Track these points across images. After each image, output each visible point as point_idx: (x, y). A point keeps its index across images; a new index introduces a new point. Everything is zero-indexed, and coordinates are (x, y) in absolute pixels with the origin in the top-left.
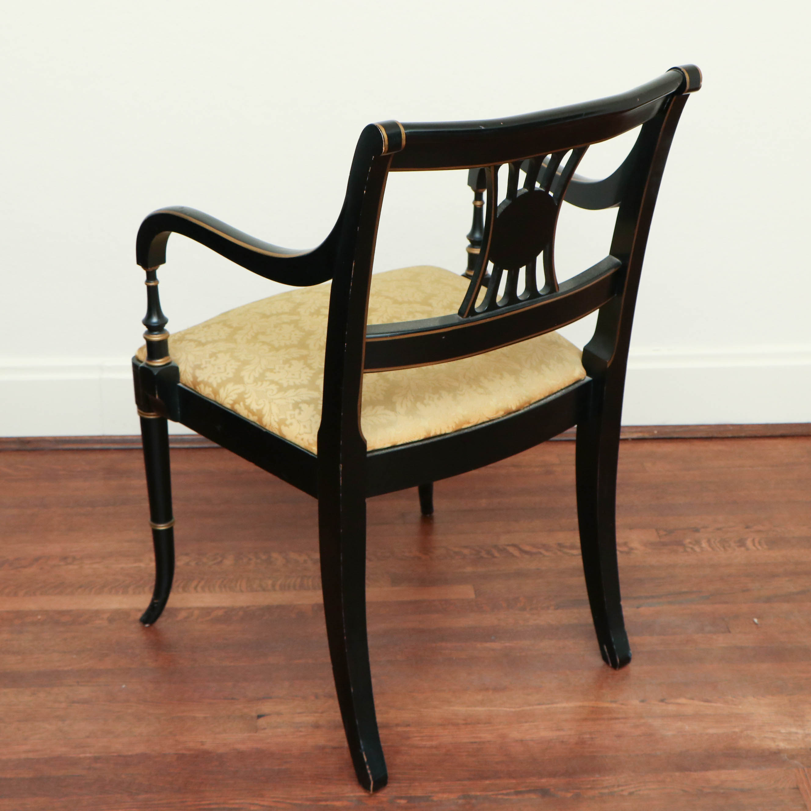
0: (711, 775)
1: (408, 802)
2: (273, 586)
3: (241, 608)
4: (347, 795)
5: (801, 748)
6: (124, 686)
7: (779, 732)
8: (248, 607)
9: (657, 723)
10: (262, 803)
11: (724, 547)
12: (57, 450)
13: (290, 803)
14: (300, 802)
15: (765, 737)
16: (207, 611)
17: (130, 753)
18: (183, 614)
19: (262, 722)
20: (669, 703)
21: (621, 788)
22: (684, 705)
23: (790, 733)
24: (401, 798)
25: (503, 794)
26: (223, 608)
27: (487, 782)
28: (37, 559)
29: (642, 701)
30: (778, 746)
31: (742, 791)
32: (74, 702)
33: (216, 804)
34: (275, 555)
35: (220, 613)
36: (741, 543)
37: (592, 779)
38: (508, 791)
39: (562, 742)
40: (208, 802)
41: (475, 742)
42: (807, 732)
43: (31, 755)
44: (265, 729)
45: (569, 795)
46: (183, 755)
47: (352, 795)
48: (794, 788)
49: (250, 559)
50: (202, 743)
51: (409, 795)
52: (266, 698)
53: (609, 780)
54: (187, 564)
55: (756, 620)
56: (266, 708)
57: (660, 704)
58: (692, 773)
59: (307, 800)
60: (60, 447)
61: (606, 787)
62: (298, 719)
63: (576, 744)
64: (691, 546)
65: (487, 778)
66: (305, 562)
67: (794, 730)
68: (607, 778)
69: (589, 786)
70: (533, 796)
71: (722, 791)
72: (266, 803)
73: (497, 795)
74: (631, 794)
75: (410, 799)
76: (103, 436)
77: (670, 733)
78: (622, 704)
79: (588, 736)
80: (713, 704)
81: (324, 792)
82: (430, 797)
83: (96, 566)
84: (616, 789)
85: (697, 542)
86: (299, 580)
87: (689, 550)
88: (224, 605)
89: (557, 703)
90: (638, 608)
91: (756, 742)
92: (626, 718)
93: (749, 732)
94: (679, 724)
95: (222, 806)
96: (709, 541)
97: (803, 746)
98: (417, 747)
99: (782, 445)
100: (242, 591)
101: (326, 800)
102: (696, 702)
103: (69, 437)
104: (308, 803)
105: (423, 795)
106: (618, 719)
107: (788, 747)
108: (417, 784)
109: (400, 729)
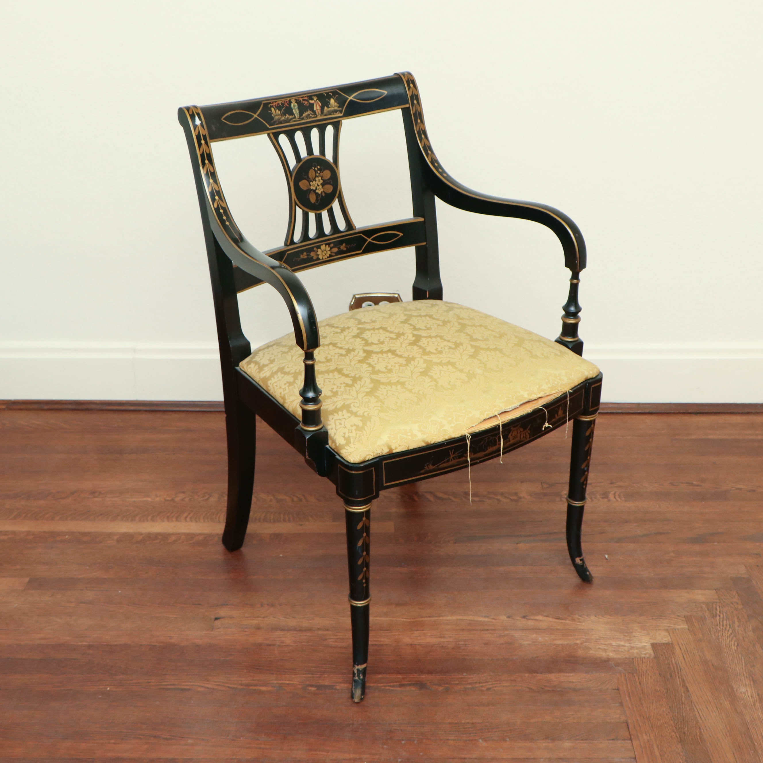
0: (552, 676)
1: (317, 690)
4: (271, 682)
5: (626, 658)
6: (120, 592)
7: (611, 645)
9: (517, 634)
10: (207, 686)
12: (102, 410)
13: (229, 687)
14: (235, 686)
15: (599, 648)
16: (190, 536)
17: (116, 643)
18: (173, 538)
19: (218, 622)
20: (529, 619)
21: (481, 685)
22: (540, 621)
23: (619, 646)
24: (312, 686)
25: (390, 686)
26: (204, 534)
27: (380, 676)
28: (73, 493)
29: (509, 617)
30: (608, 655)
31: (575, 690)
32: (81, 603)
33: (173, 685)
35: (201, 538)
36: (605, 495)
37: (460, 676)
38: (395, 684)
39: (442, 646)
40: (166, 683)
41: (376, 645)
42: (632, 645)
43: (42, 642)
44: (218, 628)
45: (441, 689)
46: (155, 646)
47: (275, 682)
48: (615, 689)
50: (171, 638)
51: (318, 684)
52: (224, 605)
53: (474, 677)
54: (183, 500)
55: (607, 556)
56: (223, 612)
57: (523, 619)
58: (538, 675)
59: (242, 685)
60: (105, 407)
61: (470, 684)
62: (245, 622)
63: (453, 649)
64: (566, 497)
65: (380, 673)
66: (271, 500)
67: (622, 643)
68: (472, 676)
69: (457, 682)
70: (413, 689)
71: (559, 689)
72: (209, 686)
73: (385, 686)
74: (488, 689)
75: (319, 687)
76: (137, 401)
77: (526, 643)
78: (493, 619)
79: (462, 643)
80: (563, 621)
81: (255, 679)
82: (334, 686)
83: (115, 499)
84: (477, 685)
87: (564, 500)
88: (205, 532)
89: (442, 616)
90: (517, 544)
91: (592, 652)
92: (494, 630)
93: (587, 644)
94: (534, 636)
95: (177, 687)
97: (627, 656)
98: (332, 647)
99: (648, 420)
101: (255, 685)
102: (551, 619)
103: (111, 401)
104: (241, 687)
105: (329, 684)
106: (487, 630)
107: (615, 656)
108: (326, 676)
109: (320, 632)
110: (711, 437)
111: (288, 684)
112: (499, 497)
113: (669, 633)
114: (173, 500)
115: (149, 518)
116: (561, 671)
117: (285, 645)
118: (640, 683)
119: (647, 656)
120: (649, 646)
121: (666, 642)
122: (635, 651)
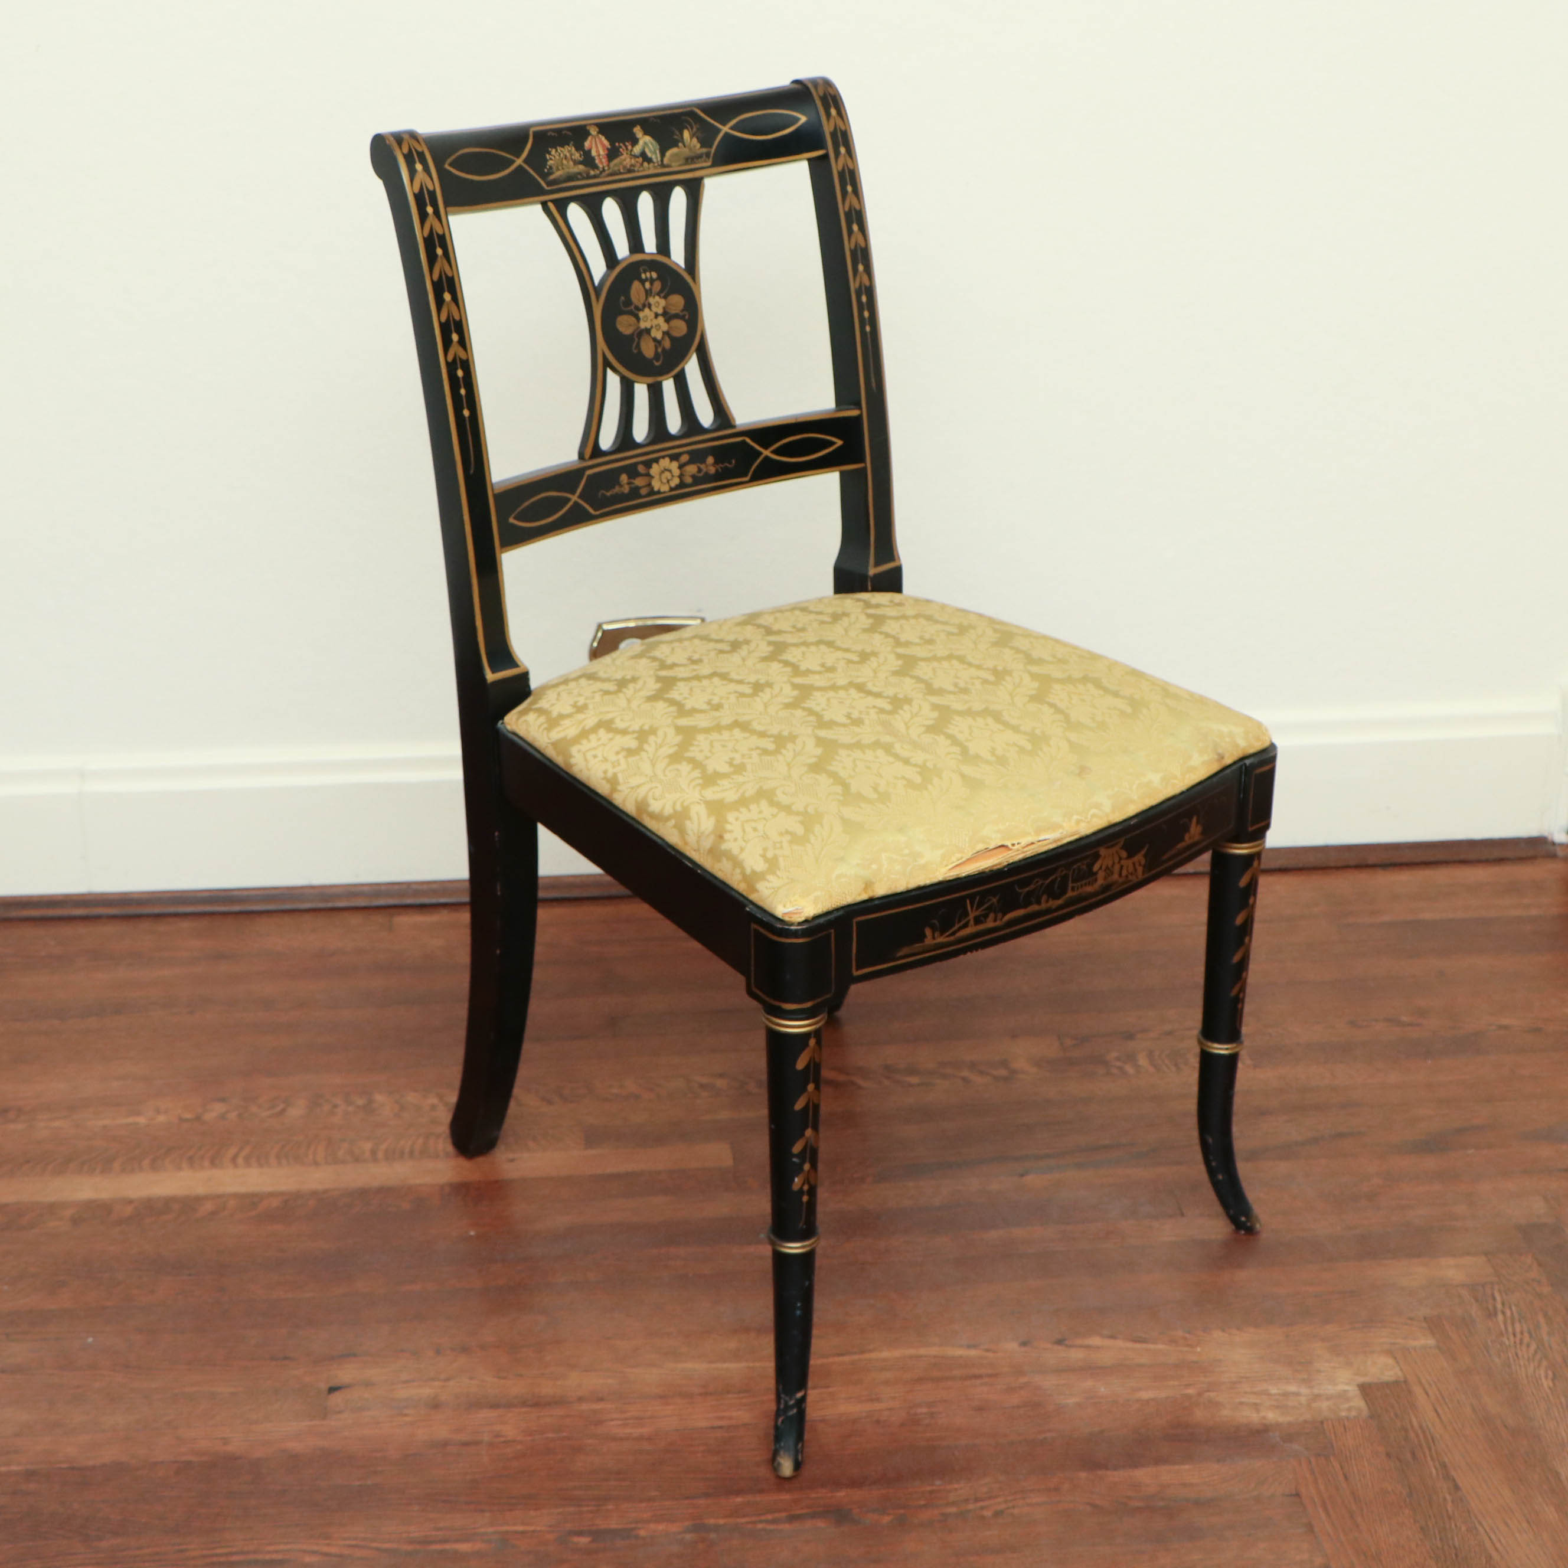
0: (1142, 1475)
1: (593, 1541)
2: (374, 1152)
3: (314, 1193)
4: (482, 1530)
5: (1305, 1422)
6: (90, 1340)
7: (1266, 1393)
8: (326, 1191)
9: (1049, 1382)
10: (326, 1549)
11: (1176, 1065)
13: (377, 1549)
14: (394, 1546)
15: (1241, 1403)
16: (250, 1200)
17: (91, 1463)
18: (209, 1206)
19: (337, 1398)
20: (1072, 1346)
21: (980, 1504)
22: (1098, 1348)
23: (1286, 1395)
24: (580, 1533)
25: (767, 1522)
26: (282, 1194)
27: (739, 1500)
29: (1024, 1344)
30: (1264, 1418)
31: (1198, 1503)
33: (242, 1553)
34: (379, 1098)
35: (275, 1203)
37: (929, 1488)
38: (777, 1515)
39: (878, 1422)
40: (227, 1550)
41: (722, 1427)
42: (1316, 1391)
44: (340, 1412)
45: (886, 1519)
46: (189, 1463)
47: (490, 1530)
48: (1291, 1495)
49: (336, 1106)
50: (225, 1441)
51: (594, 1528)
52: (349, 1355)
53: (960, 1489)
54: (223, 1117)
56: (345, 1373)
57: (1056, 1347)
58: (1109, 1473)
59: (411, 1542)
60: (14, 913)
61: (954, 1504)
62: (402, 1393)
63: (902, 1425)
64: (1118, 1064)
65: (739, 1492)
67: (1292, 1388)
68: (956, 1486)
69: (922, 1503)
70: (820, 1524)
71: (1161, 1504)
72: (333, 1550)
73: (754, 1523)
74: (997, 1514)
75: (597, 1534)
76: (90, 894)
77: (1071, 1401)
78: (988, 1350)
79: (924, 1410)
80: (1151, 1346)
81: (441, 1525)
82: (633, 1529)
83: (57, 1124)
84: (971, 1506)
85: (1131, 1058)
86: (421, 1141)
87: (1114, 1071)
88: (283, 1188)
89: (870, 1351)
90: (1022, 1175)
91: (1226, 1413)
92: (994, 1376)
93: (1212, 1394)
94: (1089, 1383)
95: (251, 1557)
96: (1150, 1055)
97: (1308, 1416)
98: (615, 1439)
100: (316, 1163)
101: (445, 1541)
102: (1120, 1343)
104: (410, 1548)
105: (620, 1527)
106: (979, 1377)
107: (1282, 1419)
108: (610, 1507)
109: (585, 1407)
110: (1427, 916)
111: (523, 1533)
112: (965, 1073)
113: (1395, 1358)
114: (198, 1118)
115: (146, 1162)
116: (1160, 1461)
117: (504, 1442)
118: (1346, 1478)
119: (1354, 1413)
120: (1352, 1390)
121: (1392, 1379)
122: (1324, 1405)
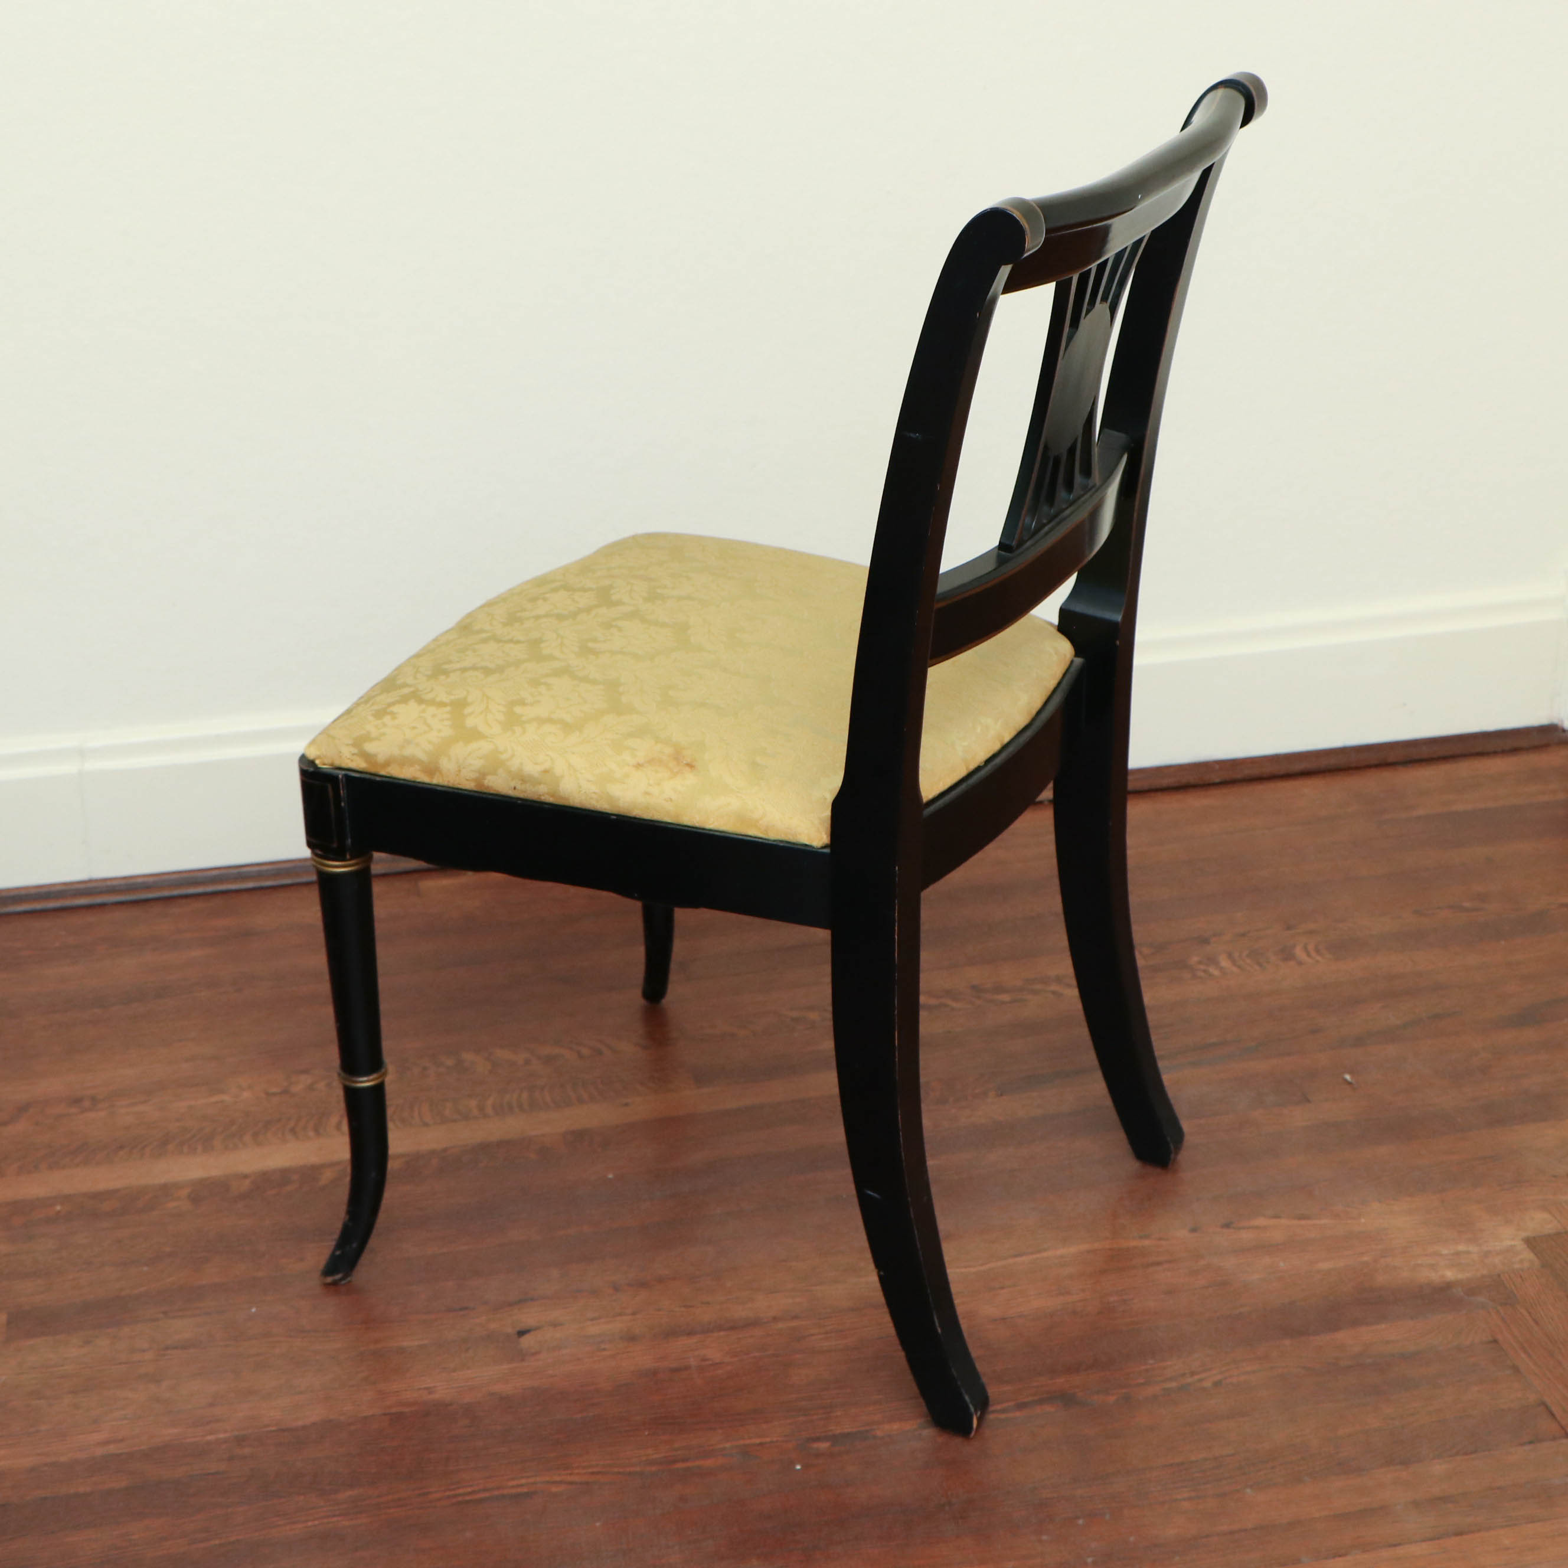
0: (1343, 1336)
1: (833, 1446)
2: (481, 1108)
3: (433, 1153)
4: (721, 1446)
5: (1483, 1276)
6: (254, 1310)
7: (1439, 1254)
8: (445, 1150)
9: (1228, 1263)
10: (569, 1478)
11: (1260, 965)
13: (619, 1473)
14: (638, 1469)
15: (1418, 1265)
17: (300, 1423)
19: (526, 1341)
20: (1240, 1228)
21: (1196, 1377)
22: (1265, 1227)
23: (1458, 1254)
24: (818, 1439)
28: (23, 1109)
29: (1194, 1230)
30: (1443, 1276)
31: (1405, 1357)
32: (167, 1348)
33: (485, 1490)
34: (468, 1057)
36: (1287, 955)
37: (1143, 1367)
39: (1075, 1313)
40: (469, 1490)
42: (1485, 1248)
43: (112, 1449)
44: (537, 1353)
45: (1112, 1399)
46: (400, 1414)
48: (1490, 1342)
49: (425, 1069)
50: (430, 1390)
51: (830, 1433)
52: (522, 1301)
53: (1174, 1365)
54: (311, 1088)
55: (1348, 1077)
56: (528, 1317)
57: (1225, 1231)
58: (1311, 1338)
59: (651, 1463)
61: (1171, 1379)
62: (594, 1329)
63: (1099, 1313)
64: (1202, 967)
66: (527, 1062)
67: (1461, 1248)
68: (1169, 1363)
69: (1141, 1381)
70: (1048, 1408)
71: (1369, 1361)
72: (576, 1479)
74: (1217, 1384)
75: (834, 1439)
77: (1255, 1277)
78: (1160, 1239)
79: (1116, 1298)
80: (1318, 1222)
81: (676, 1446)
82: (868, 1431)
83: (140, 1108)
84: (1189, 1380)
85: (1212, 960)
86: (525, 1095)
87: (1201, 974)
89: (1045, 1250)
91: (1405, 1275)
92: (1172, 1261)
93: (1387, 1260)
94: (1267, 1260)
95: (496, 1493)
96: (1230, 956)
97: (1484, 1272)
98: (821, 1352)
99: (1309, 790)
100: (426, 1125)
101: (685, 1460)
102: (1285, 1222)
104: (654, 1469)
105: (854, 1430)
106: (1159, 1264)
107: (1461, 1276)
108: (839, 1413)
109: (780, 1325)
110: (1460, 807)
111: (761, 1444)
112: (1055, 988)
113: (1550, 1213)
114: (285, 1092)
115: (247, 1138)
116: (1355, 1323)
117: (711, 1365)
118: (1537, 1323)
119: (1526, 1265)
120: (1519, 1245)
121: (1553, 1231)
122: (1497, 1260)
